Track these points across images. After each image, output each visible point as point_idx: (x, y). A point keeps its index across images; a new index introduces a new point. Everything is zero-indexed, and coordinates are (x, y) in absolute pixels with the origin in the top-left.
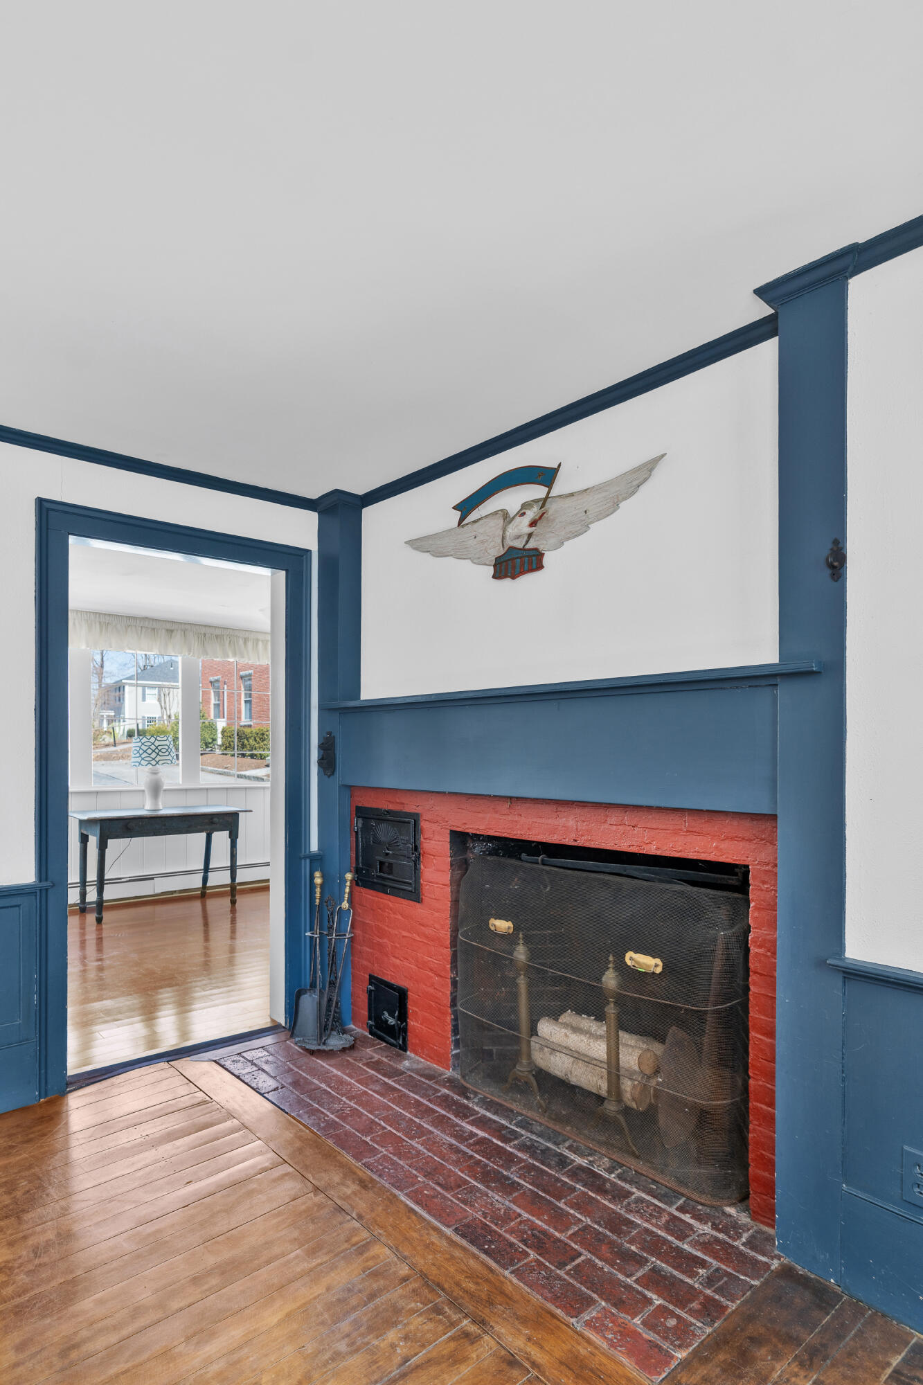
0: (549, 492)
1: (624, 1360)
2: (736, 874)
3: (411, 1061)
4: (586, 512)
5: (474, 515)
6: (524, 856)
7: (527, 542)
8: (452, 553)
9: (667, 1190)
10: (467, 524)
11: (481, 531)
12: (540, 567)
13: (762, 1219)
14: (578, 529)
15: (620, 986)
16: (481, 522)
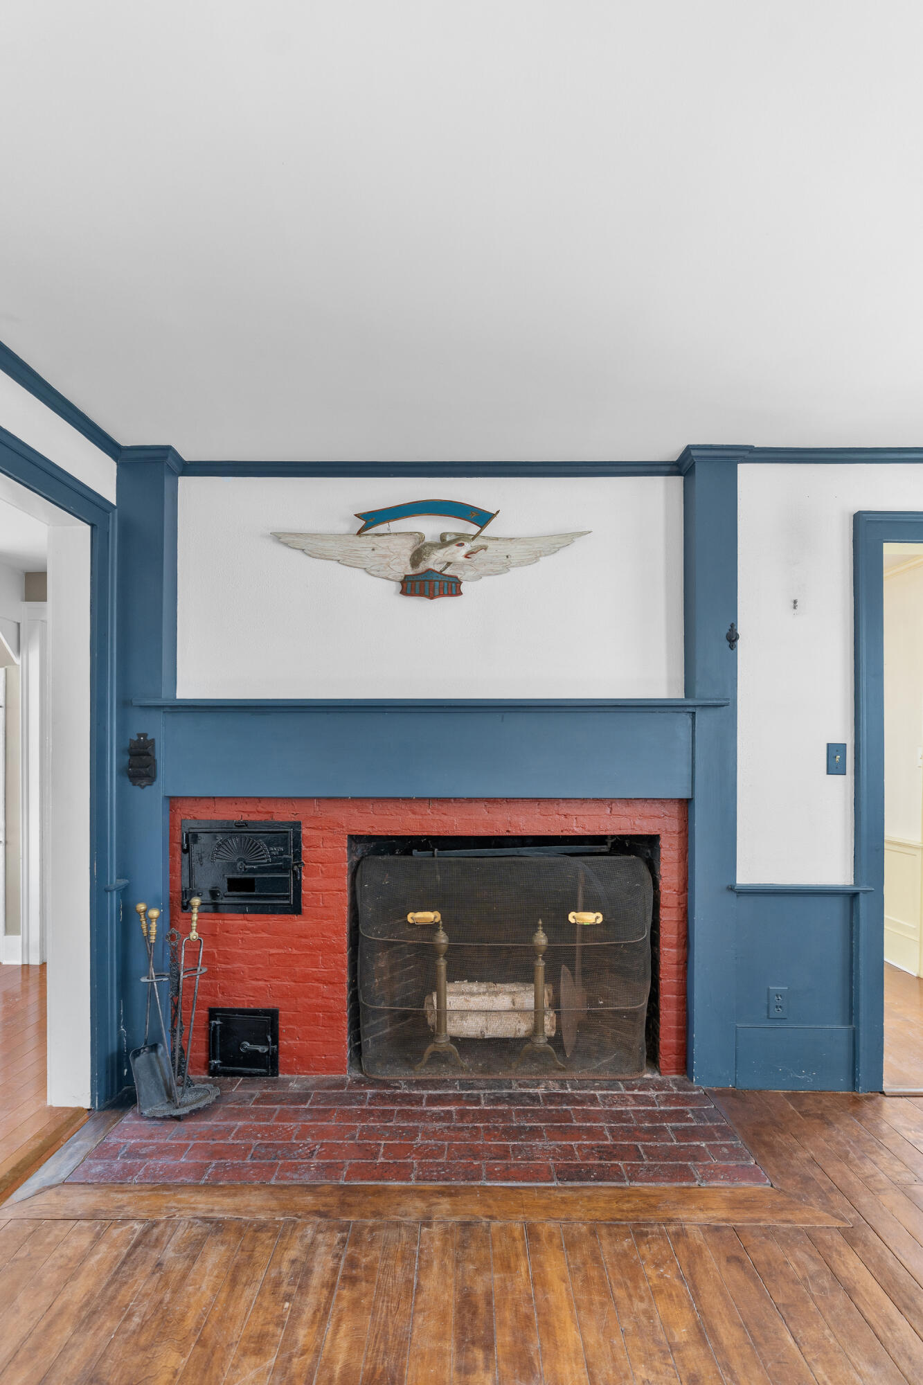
0: (480, 532)
1: (744, 1184)
2: (606, 844)
3: (294, 1082)
4: (507, 557)
5: (381, 528)
6: (415, 852)
7: (446, 568)
8: (339, 558)
9: (608, 1082)
10: (367, 535)
11: (384, 545)
12: (459, 593)
13: (667, 1071)
14: (498, 569)
15: (549, 942)
16: (386, 537)
